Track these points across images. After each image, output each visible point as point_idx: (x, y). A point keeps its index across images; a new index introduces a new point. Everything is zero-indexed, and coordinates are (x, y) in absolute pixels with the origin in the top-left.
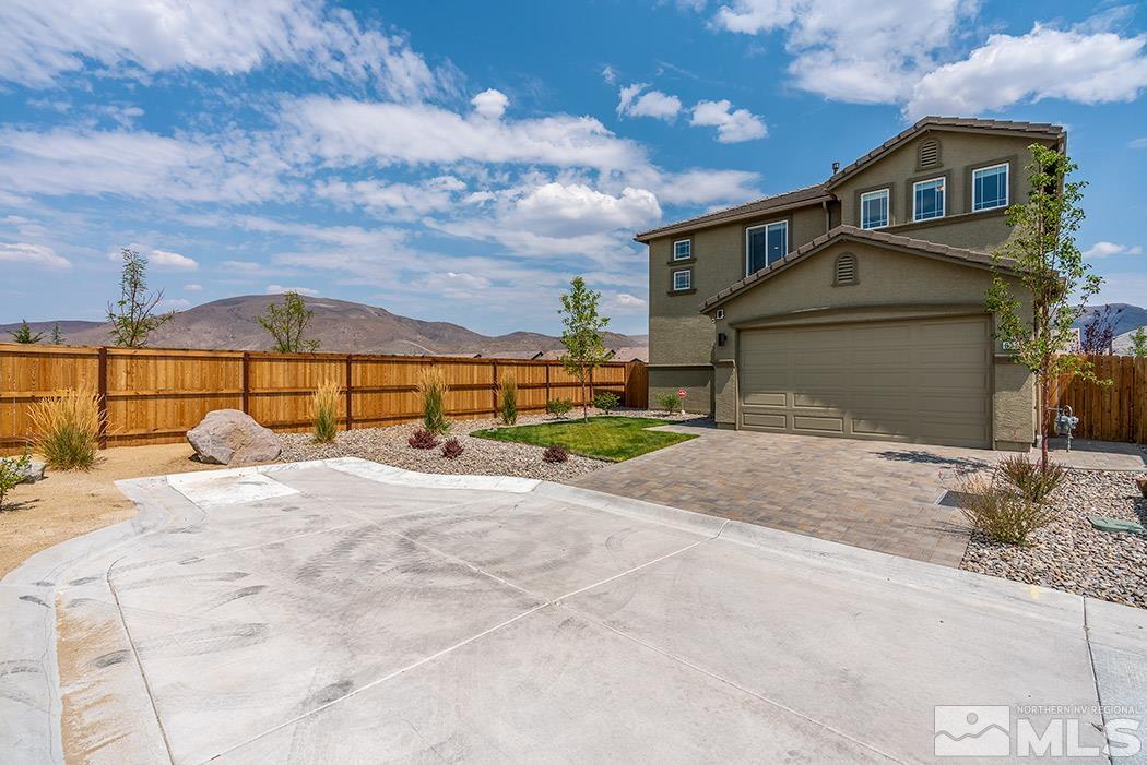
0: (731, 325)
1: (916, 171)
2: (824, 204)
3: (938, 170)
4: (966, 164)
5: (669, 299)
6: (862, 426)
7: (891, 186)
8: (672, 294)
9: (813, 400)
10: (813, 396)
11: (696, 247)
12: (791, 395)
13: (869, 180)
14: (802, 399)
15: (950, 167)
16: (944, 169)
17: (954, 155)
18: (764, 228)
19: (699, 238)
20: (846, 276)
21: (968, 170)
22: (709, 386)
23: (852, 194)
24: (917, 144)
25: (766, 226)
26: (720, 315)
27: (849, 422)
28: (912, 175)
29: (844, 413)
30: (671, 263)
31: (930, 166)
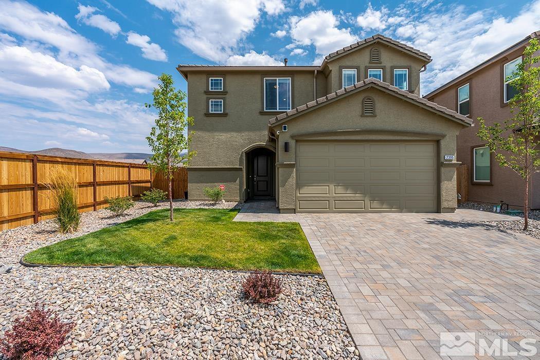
0: (292, 137)
1: (370, 63)
2: (316, 71)
3: (379, 65)
4: (392, 65)
5: (205, 118)
6: (376, 204)
7: (358, 68)
8: (208, 115)
9: (347, 189)
10: (346, 186)
11: (227, 82)
12: (332, 187)
13: (346, 62)
14: (340, 189)
15: (385, 65)
16: (382, 65)
17: (387, 59)
18: (276, 80)
19: (229, 79)
20: (368, 111)
21: (393, 68)
22: (238, 181)
23: (337, 68)
24: (370, 48)
25: (277, 79)
26: (285, 129)
27: (368, 202)
28: (368, 65)
29: (365, 197)
30: (207, 92)
31: (375, 61)
